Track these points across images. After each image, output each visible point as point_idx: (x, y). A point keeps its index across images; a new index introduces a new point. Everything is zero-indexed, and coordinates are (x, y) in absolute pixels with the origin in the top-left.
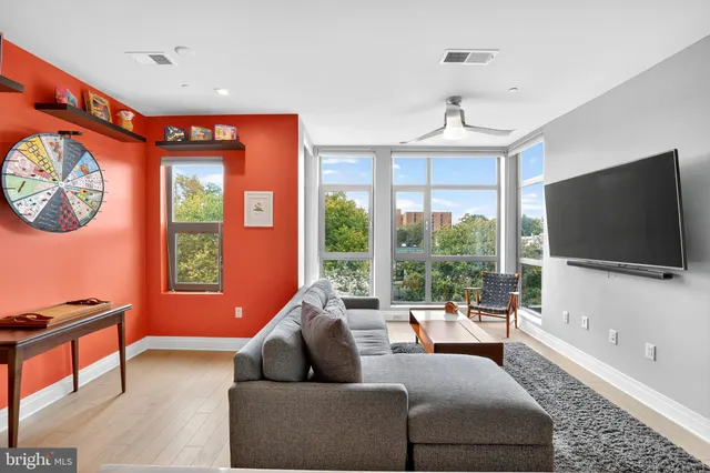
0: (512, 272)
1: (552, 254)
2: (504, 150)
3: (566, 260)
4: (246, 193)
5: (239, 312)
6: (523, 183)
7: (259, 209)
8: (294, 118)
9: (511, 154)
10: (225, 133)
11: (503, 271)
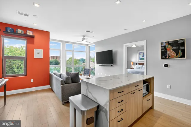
0: (89, 68)
1: (97, 64)
2: (87, 45)
3: (99, 65)
4: (35, 49)
5: (32, 81)
6: (90, 52)
7: (38, 54)
8: (48, 33)
9: (89, 46)
10: (30, 33)
11: (87, 68)
